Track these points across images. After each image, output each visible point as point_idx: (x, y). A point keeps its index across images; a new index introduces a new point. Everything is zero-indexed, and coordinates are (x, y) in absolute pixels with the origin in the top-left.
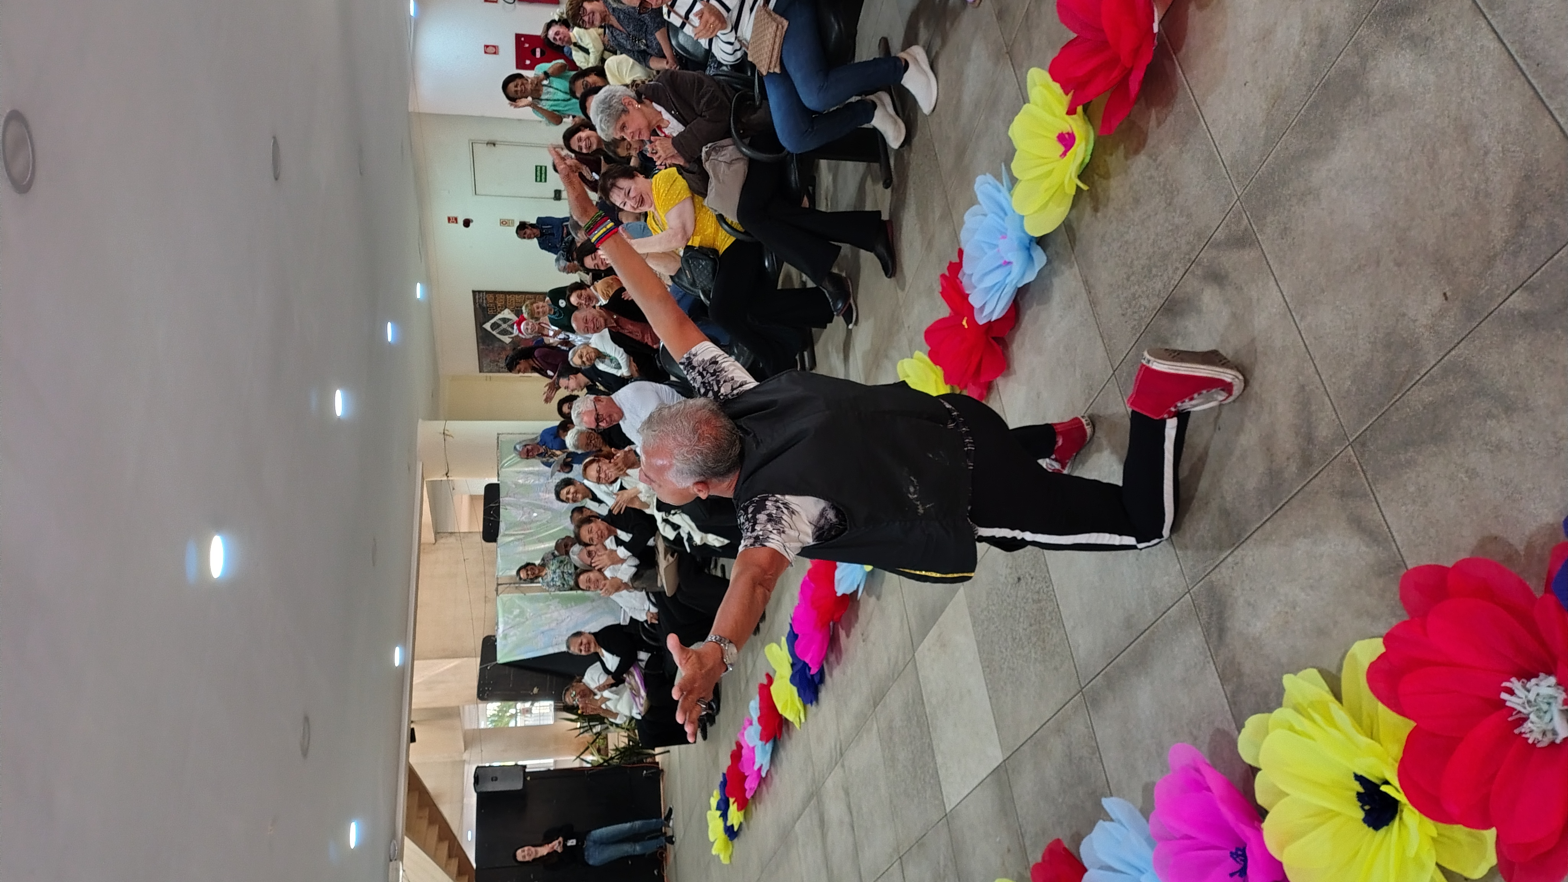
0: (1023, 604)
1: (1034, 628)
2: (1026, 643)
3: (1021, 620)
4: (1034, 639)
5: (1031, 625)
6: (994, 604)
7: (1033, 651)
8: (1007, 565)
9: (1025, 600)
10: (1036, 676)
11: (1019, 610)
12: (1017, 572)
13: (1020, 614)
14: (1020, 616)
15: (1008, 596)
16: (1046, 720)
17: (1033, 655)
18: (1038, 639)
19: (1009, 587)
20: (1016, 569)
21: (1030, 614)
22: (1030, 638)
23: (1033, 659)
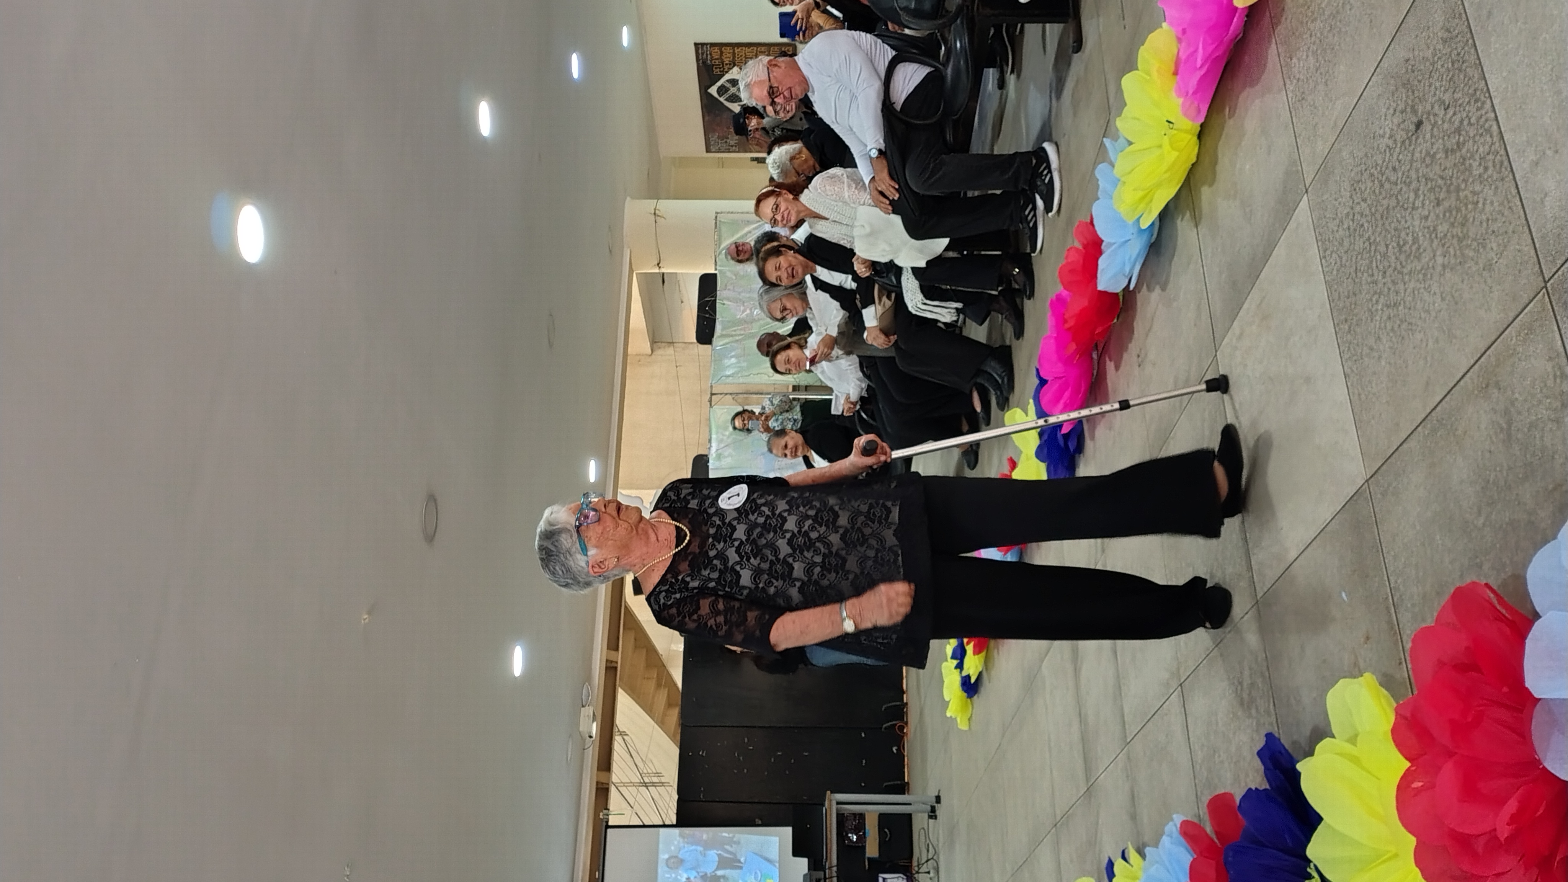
0: (1423, 170)
1: (1446, 204)
2: (1426, 244)
3: (1418, 203)
4: (1443, 228)
5: (1438, 205)
6: (1365, 200)
7: (1438, 253)
8: (1395, 110)
9: (1428, 160)
10: (1443, 299)
11: (1414, 185)
12: (1416, 115)
13: (1416, 191)
14: (1417, 196)
15: (1394, 169)
16: (1461, 374)
17: (1440, 260)
18: (1452, 224)
19: (1398, 150)
20: (1413, 106)
21: (1440, 182)
22: (1435, 230)
23: (1439, 268)
